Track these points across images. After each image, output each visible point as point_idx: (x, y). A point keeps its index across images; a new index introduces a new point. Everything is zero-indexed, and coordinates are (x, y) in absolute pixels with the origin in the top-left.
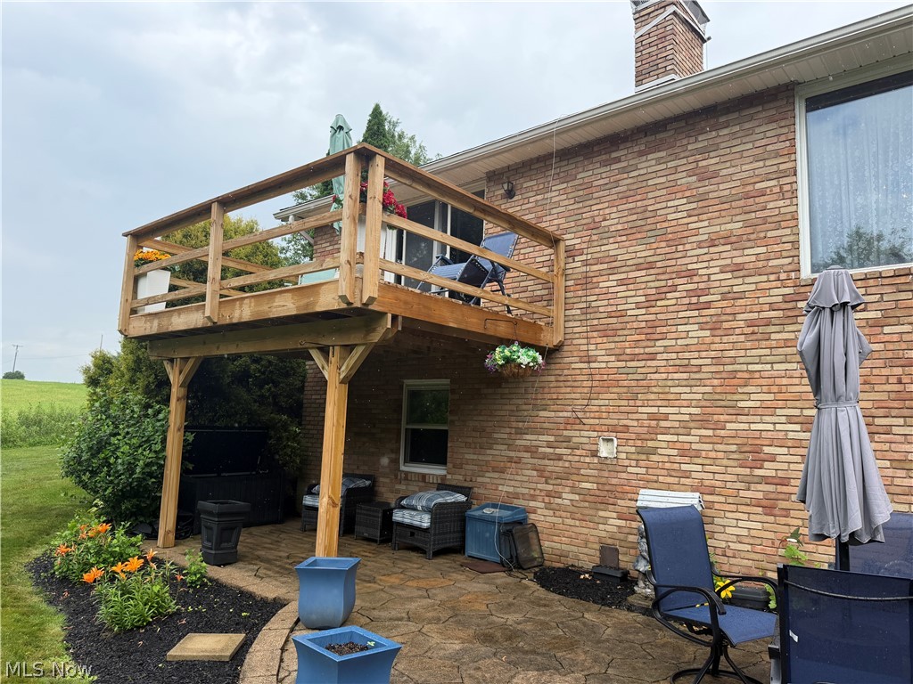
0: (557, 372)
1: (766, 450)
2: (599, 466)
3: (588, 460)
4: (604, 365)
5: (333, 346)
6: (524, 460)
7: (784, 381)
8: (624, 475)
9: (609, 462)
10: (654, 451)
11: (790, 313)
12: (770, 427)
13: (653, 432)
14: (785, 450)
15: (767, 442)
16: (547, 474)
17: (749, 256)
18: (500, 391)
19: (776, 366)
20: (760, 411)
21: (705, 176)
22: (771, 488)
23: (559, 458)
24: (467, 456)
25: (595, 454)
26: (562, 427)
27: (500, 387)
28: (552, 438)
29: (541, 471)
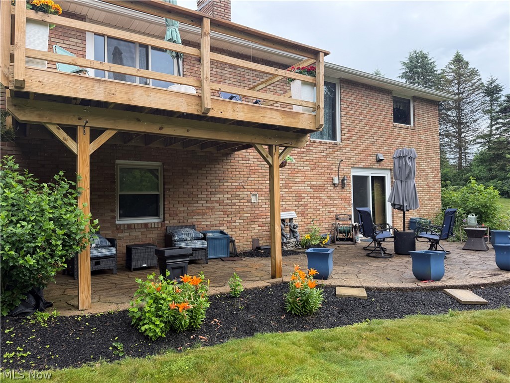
0: (232, 164)
1: (303, 195)
2: (251, 206)
3: (247, 204)
5: (276, 145)
6: (216, 208)
7: (307, 173)
8: (261, 209)
9: (255, 204)
11: (308, 151)
12: (303, 188)
14: (306, 195)
15: (302, 193)
16: (228, 213)
18: (200, 172)
19: (305, 168)
20: (301, 183)
22: (303, 208)
23: (235, 204)
25: (249, 201)
26: (235, 190)
27: (201, 169)
28: (230, 196)
29: (225, 212)
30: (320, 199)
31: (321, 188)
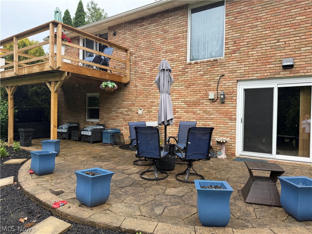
0: (128, 90)
1: (177, 110)
2: (138, 117)
3: (136, 115)
4: (140, 88)
5: (52, 82)
6: (120, 116)
7: (181, 91)
8: (144, 119)
9: (141, 115)
10: (151, 112)
11: (183, 73)
12: (178, 104)
13: (151, 106)
14: (180, 110)
15: (177, 108)
16: (125, 120)
17: (174, 56)
18: (113, 96)
19: (180, 87)
20: (175, 100)
21: (166, 32)
22: (177, 119)
23: (129, 115)
24: (105, 116)
25: (137, 113)
26: (129, 106)
27: (113, 95)
28: (127, 110)
29: (124, 119)
30: (194, 113)
31: (196, 104)
